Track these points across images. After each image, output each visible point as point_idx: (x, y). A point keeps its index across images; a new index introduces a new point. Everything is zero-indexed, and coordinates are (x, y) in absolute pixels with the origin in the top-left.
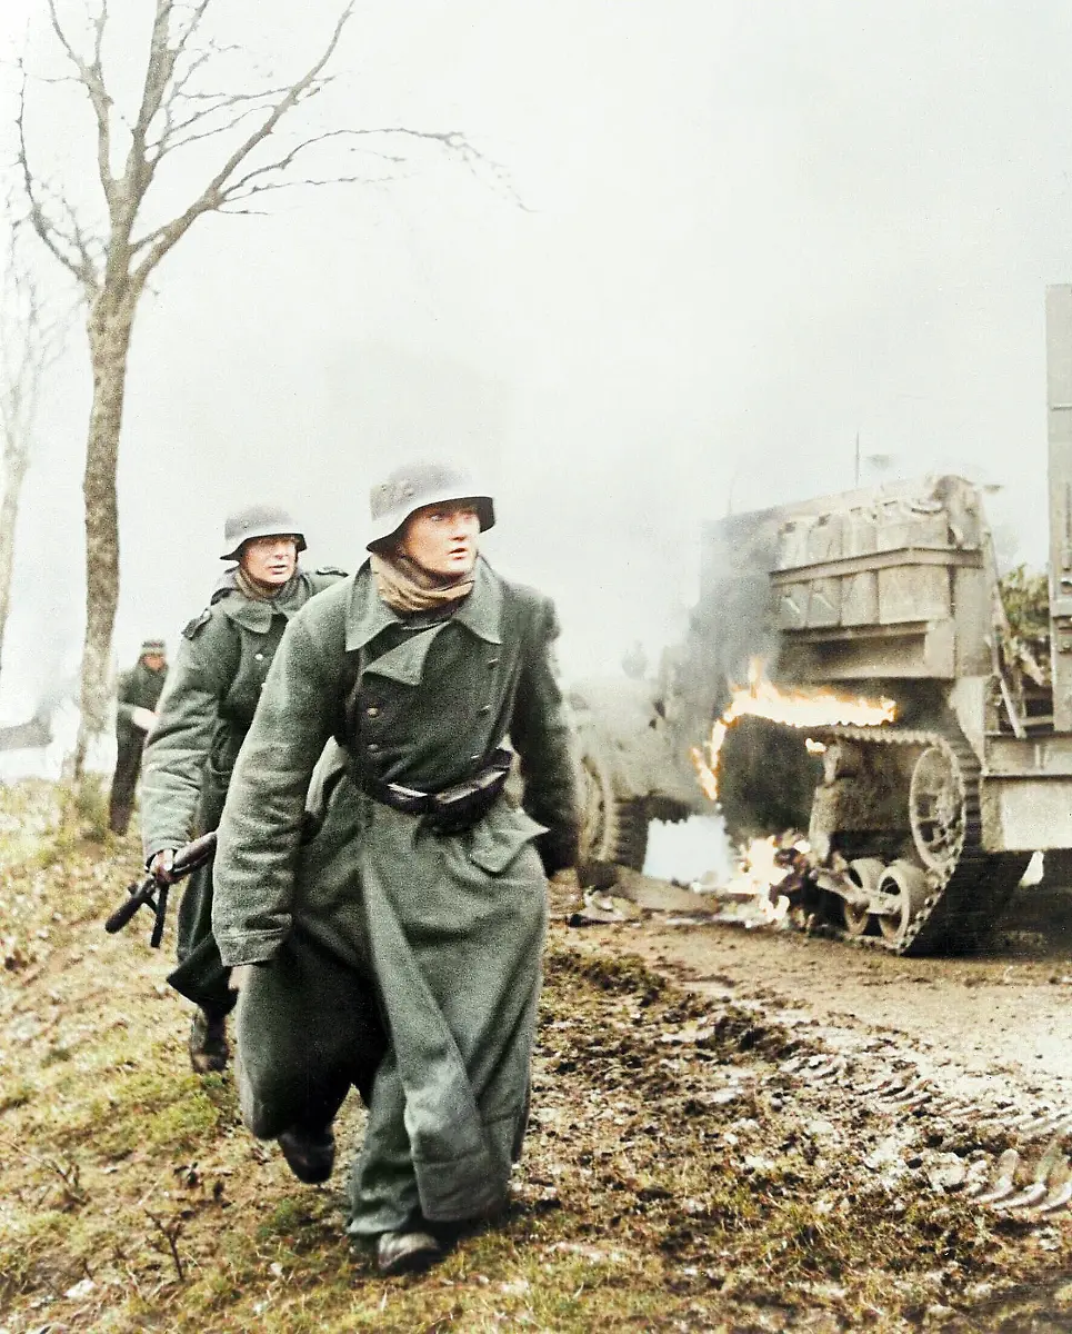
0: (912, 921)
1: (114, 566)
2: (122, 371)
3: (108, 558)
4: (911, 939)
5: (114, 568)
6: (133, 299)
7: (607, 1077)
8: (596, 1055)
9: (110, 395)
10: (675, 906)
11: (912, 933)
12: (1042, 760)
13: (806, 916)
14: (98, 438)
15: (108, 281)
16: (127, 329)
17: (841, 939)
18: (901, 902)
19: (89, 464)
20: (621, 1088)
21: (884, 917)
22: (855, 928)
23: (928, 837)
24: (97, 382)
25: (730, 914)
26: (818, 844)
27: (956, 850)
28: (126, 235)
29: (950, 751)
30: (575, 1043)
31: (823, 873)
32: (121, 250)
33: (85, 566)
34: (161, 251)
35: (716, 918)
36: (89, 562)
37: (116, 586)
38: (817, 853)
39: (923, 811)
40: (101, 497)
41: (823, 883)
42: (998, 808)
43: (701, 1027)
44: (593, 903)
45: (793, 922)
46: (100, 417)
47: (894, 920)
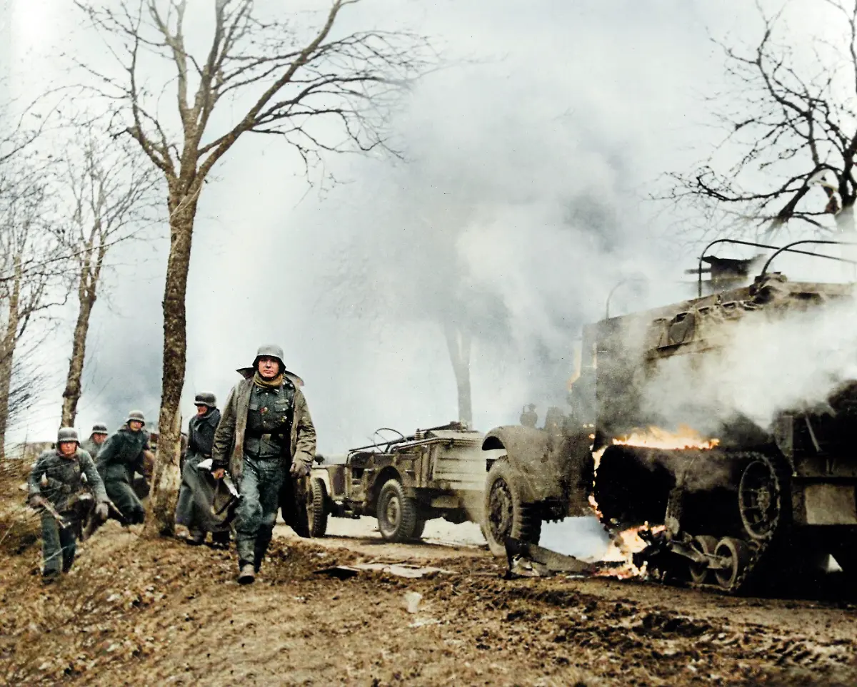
0: (740, 572)
1: (183, 355)
2: (190, 231)
3: (178, 350)
4: (739, 584)
5: (182, 358)
6: (199, 185)
7: (591, 642)
8: (579, 631)
9: (182, 247)
10: (569, 568)
11: (741, 580)
12: (830, 469)
13: (661, 573)
14: (174, 273)
15: (183, 173)
16: (194, 204)
17: (688, 586)
18: (732, 561)
19: (167, 290)
20: (602, 648)
21: (719, 571)
22: (697, 580)
23: (750, 520)
24: (174, 238)
25: (606, 572)
26: (671, 526)
27: (774, 526)
28: (196, 143)
29: (769, 463)
30: (562, 626)
31: (675, 543)
32: (192, 154)
33: (162, 356)
34: (218, 154)
35: (596, 575)
36: (165, 354)
37: (184, 369)
38: (671, 530)
39: (747, 503)
40: (175, 311)
41: (676, 550)
42: (803, 498)
43: (633, 621)
44: (519, 565)
45: (650, 576)
46: (175, 260)
47: (726, 572)
